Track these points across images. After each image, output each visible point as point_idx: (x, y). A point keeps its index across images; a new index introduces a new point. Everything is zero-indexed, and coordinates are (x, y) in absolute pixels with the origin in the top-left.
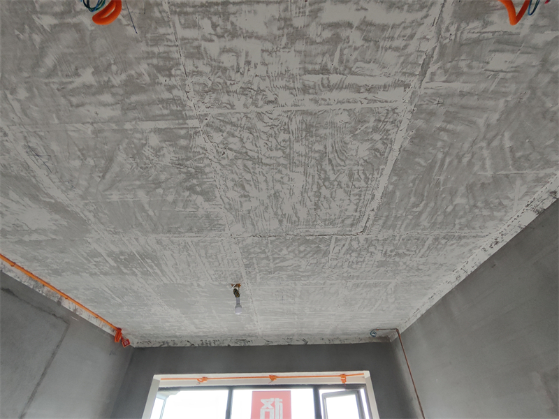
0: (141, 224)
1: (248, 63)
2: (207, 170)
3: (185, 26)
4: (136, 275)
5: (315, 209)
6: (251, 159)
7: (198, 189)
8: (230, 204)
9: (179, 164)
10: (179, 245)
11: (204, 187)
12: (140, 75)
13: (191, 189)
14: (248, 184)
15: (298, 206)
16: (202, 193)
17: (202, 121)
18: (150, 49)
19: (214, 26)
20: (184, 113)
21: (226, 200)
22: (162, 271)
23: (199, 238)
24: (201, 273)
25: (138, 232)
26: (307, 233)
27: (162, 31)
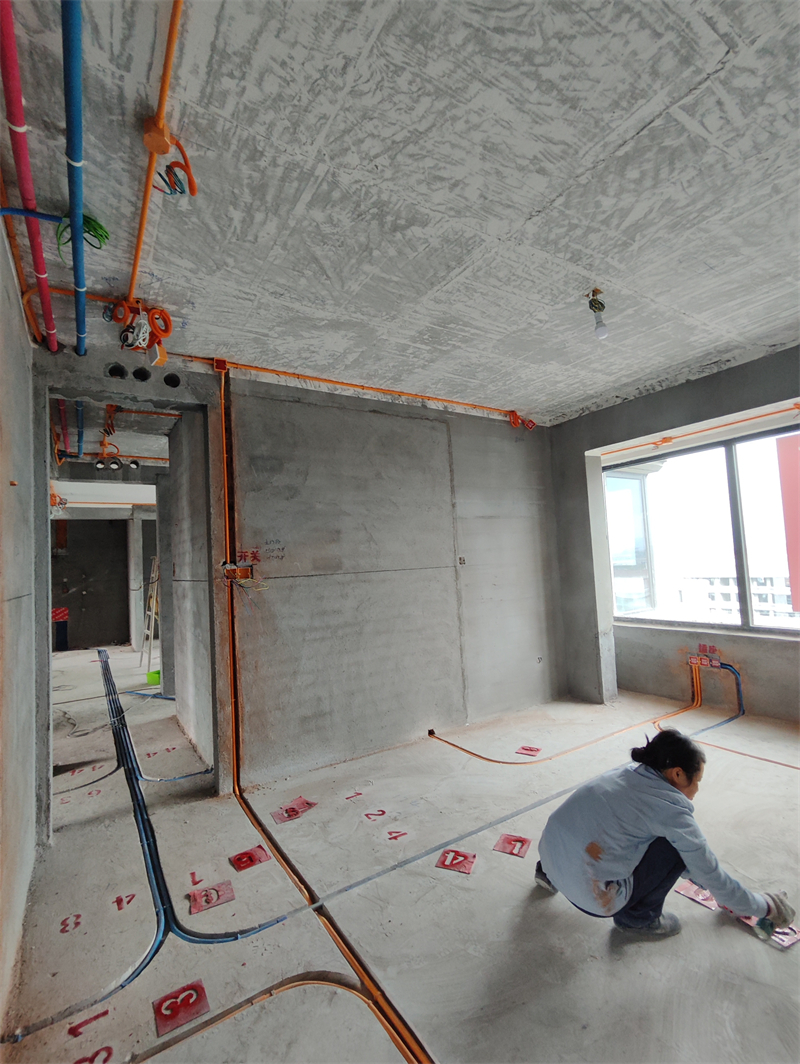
0: (400, 295)
1: (283, 64)
2: (384, 197)
3: (222, 106)
4: (459, 347)
5: (574, 107)
6: (406, 142)
7: (402, 222)
8: (451, 209)
9: (359, 216)
10: (459, 290)
11: (403, 214)
12: (250, 177)
13: (395, 228)
14: (440, 169)
15: (538, 130)
16: (411, 222)
17: (324, 161)
18: (231, 151)
19: (231, 75)
20: (305, 170)
21: (442, 208)
22: (477, 328)
23: (470, 269)
24: (523, 305)
25: (408, 305)
26: (610, 148)
27: (219, 129)
